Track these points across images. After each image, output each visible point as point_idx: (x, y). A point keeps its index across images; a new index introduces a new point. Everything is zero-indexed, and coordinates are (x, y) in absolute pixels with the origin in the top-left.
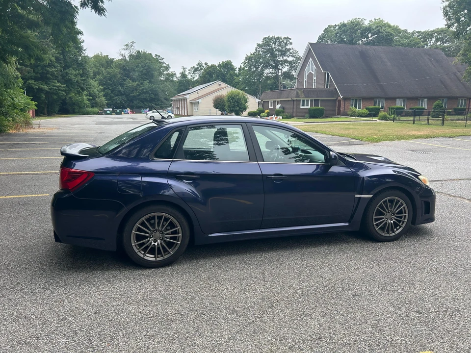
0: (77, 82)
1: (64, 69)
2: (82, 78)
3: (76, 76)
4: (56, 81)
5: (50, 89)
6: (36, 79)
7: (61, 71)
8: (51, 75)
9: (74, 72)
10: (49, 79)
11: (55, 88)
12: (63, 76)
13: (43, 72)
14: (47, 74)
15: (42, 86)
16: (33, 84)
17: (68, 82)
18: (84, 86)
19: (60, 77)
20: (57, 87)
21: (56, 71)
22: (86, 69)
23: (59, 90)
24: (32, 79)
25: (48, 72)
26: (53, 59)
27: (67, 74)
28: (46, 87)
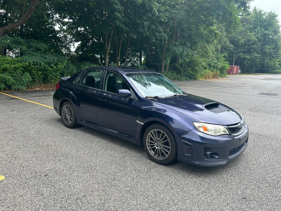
0: (270, 53)
1: (263, 45)
2: (273, 51)
3: (270, 49)
4: (256, 53)
5: (251, 58)
6: (244, 52)
7: (261, 47)
8: (254, 50)
9: (269, 47)
10: (251, 52)
11: (253, 57)
12: (261, 50)
13: (249, 48)
14: (251, 49)
15: (246, 56)
16: (242, 55)
17: (264, 53)
18: (275, 56)
19: (259, 51)
20: (256, 56)
21: (257, 47)
22: (278, 44)
23: (257, 58)
24: (241, 52)
25: (252, 48)
26: (256, 40)
27: (264, 48)
28: (248, 57)
